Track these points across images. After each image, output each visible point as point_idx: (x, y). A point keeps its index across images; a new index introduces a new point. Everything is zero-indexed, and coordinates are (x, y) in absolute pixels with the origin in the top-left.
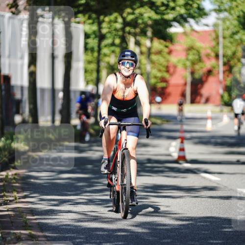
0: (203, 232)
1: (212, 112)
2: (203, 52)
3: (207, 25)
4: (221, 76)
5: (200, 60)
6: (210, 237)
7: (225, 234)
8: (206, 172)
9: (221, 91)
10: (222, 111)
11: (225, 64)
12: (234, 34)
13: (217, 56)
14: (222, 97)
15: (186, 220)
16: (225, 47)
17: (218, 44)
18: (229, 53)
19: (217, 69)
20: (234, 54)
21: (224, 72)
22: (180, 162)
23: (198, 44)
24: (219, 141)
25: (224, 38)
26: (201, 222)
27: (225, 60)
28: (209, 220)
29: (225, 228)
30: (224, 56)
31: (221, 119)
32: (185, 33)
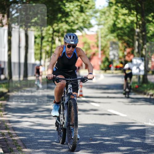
0: (92, 131)
1: (96, 73)
2: (91, 45)
3: (93, 32)
4: (100, 56)
5: (89, 48)
6: (95, 133)
7: (102, 132)
8: (93, 102)
9: (100, 63)
10: (100, 73)
11: (102, 50)
12: (106, 36)
13: (98, 47)
14: (100, 66)
15: (83, 125)
16: (102, 42)
17: (98, 41)
18: (104, 45)
19: (97, 53)
20: (106, 45)
21: (101, 54)
22: (80, 97)
23: (89, 41)
24: (99, 87)
25: (101, 37)
26: (90, 126)
27: (102, 48)
28: (94, 125)
29: (102, 129)
30: (101, 46)
31: (99, 77)
32: (82, 36)
